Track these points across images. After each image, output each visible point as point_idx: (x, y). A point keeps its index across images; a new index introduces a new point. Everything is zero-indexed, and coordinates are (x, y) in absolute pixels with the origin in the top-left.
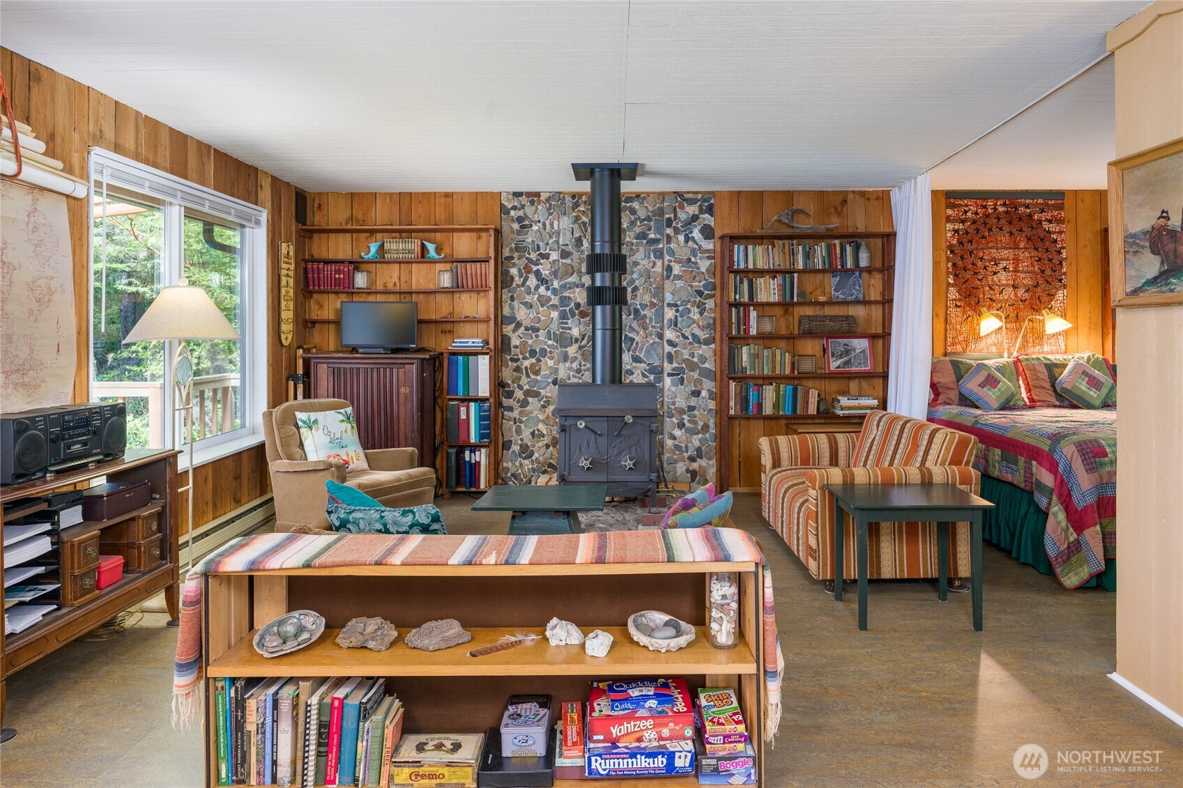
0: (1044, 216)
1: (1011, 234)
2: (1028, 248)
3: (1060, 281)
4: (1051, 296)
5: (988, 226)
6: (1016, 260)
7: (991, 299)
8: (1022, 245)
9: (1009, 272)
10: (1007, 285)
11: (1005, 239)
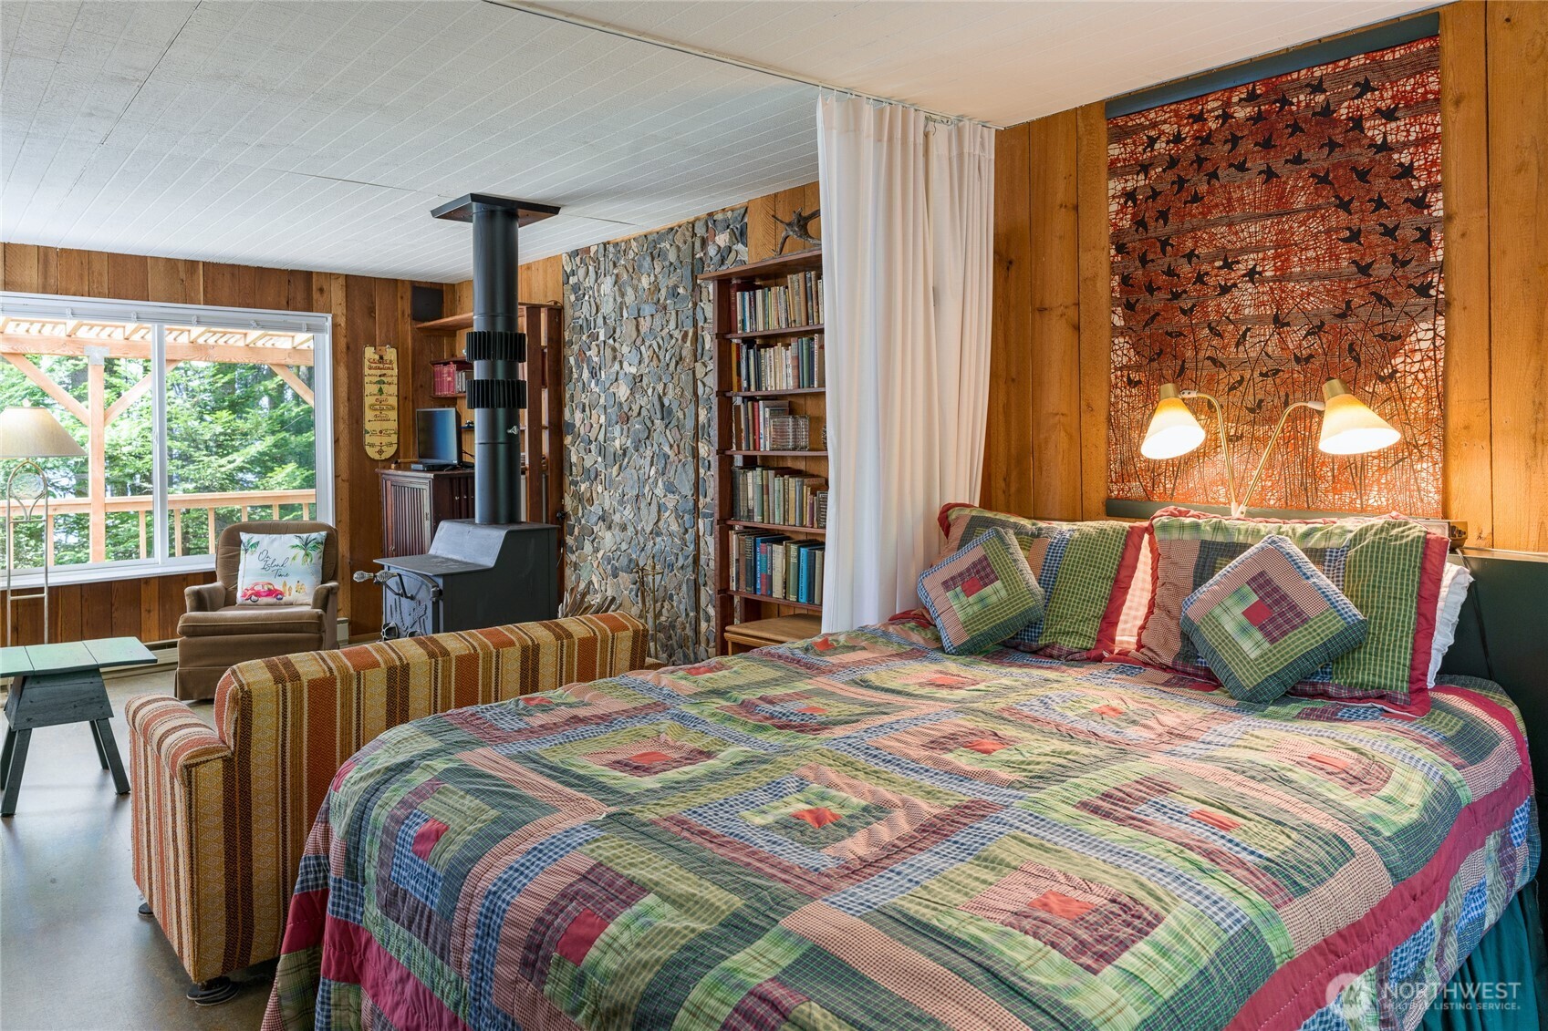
0: (1367, 104)
1: (1270, 174)
2: (1319, 207)
3: (1423, 291)
4: (1392, 340)
5: (1209, 167)
6: (1284, 246)
7: (1213, 360)
8: (1301, 201)
9: (1262, 282)
10: (1260, 320)
11: (1251, 190)
